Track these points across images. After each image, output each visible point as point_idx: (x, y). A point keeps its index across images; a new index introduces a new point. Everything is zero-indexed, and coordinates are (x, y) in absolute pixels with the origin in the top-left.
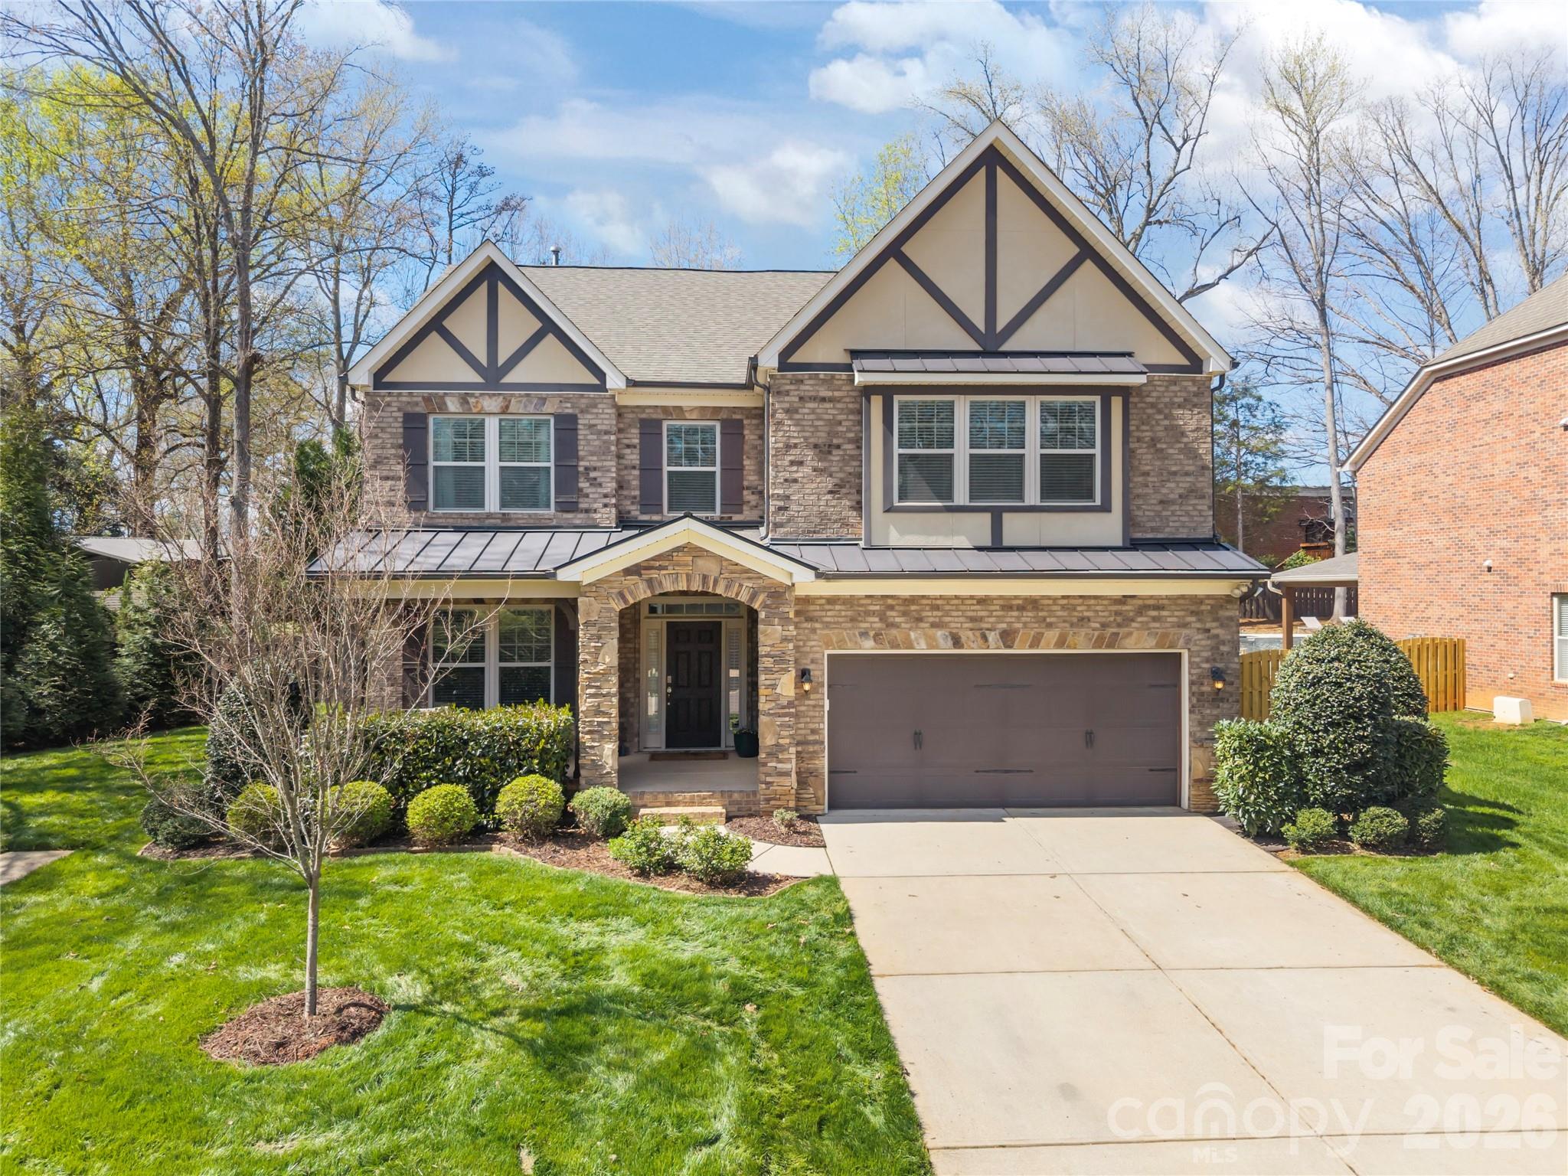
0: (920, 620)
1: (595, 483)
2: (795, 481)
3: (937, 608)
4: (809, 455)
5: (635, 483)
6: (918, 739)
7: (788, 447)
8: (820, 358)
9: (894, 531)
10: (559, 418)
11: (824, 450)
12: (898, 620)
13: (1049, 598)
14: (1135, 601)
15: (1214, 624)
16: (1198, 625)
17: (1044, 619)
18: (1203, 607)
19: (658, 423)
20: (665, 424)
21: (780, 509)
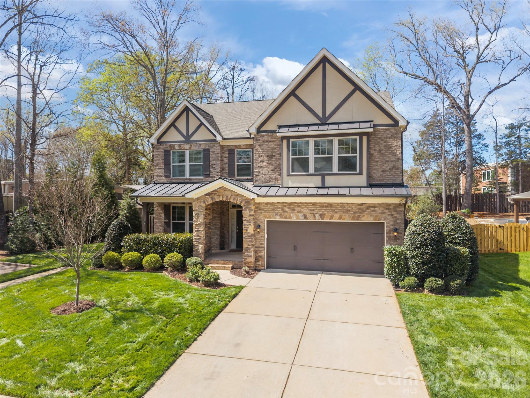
0: (294, 210)
1: (214, 169)
2: (262, 167)
3: (299, 206)
4: (266, 159)
5: (227, 168)
6: (295, 248)
7: (259, 156)
8: (270, 129)
9: (290, 182)
10: (205, 150)
11: (270, 157)
12: (287, 210)
13: (336, 203)
14: (366, 205)
15: (395, 213)
16: (389, 213)
17: (334, 210)
18: (391, 207)
19: (233, 150)
20: (236, 150)
21: (257, 176)
